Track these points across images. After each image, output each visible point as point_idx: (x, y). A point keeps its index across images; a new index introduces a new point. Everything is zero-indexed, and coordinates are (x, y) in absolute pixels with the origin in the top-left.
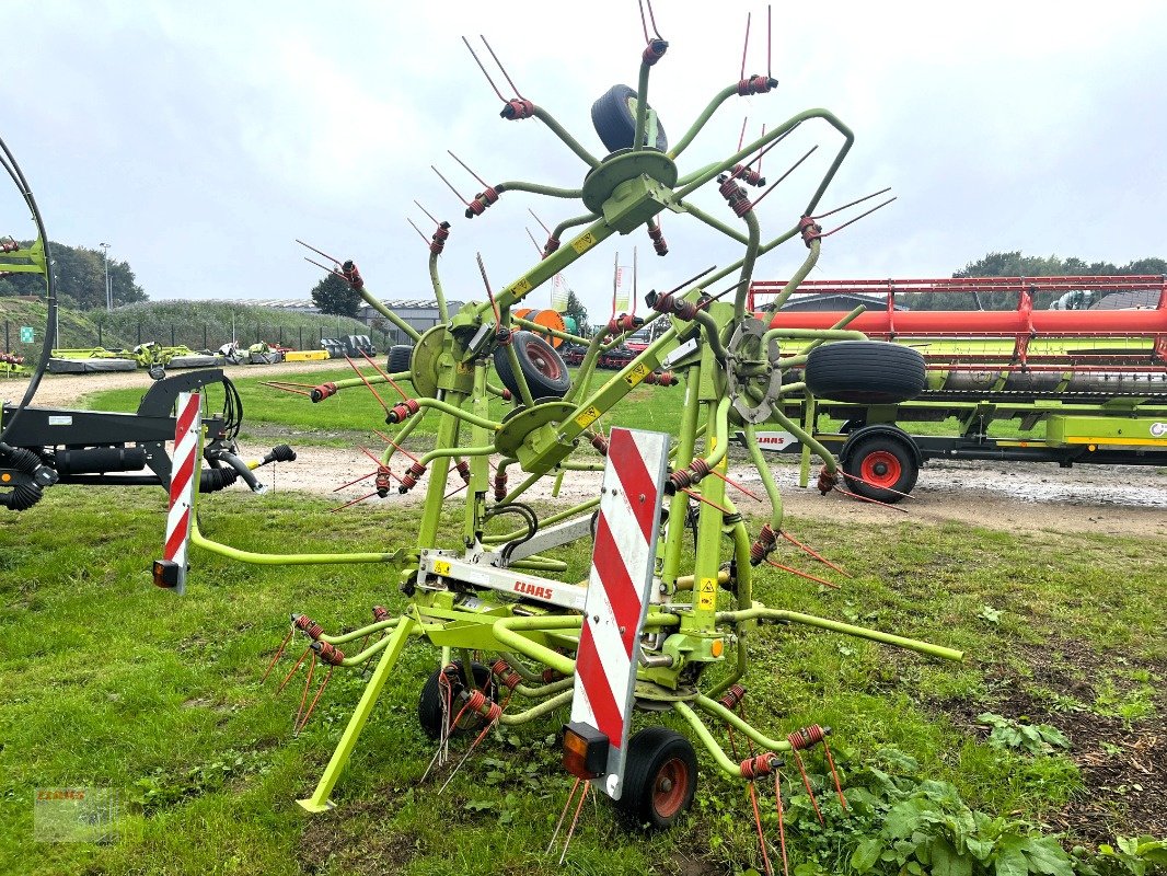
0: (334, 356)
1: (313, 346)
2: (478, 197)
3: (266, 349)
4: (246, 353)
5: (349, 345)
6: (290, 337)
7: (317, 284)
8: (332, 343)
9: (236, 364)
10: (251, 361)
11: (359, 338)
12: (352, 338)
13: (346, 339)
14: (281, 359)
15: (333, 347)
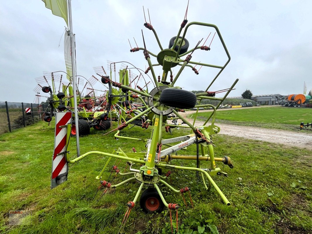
0: (243, 107)
1: (239, 105)
2: (135, 48)
3: (228, 106)
4: (224, 106)
5: (246, 105)
6: (234, 103)
7: (243, 93)
8: (242, 104)
9: (222, 108)
10: (225, 108)
11: (249, 103)
12: (247, 103)
13: (246, 103)
14: (231, 107)
15: (243, 105)
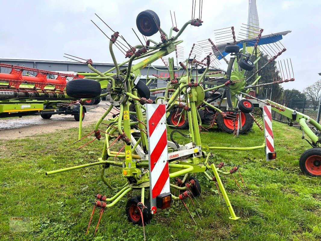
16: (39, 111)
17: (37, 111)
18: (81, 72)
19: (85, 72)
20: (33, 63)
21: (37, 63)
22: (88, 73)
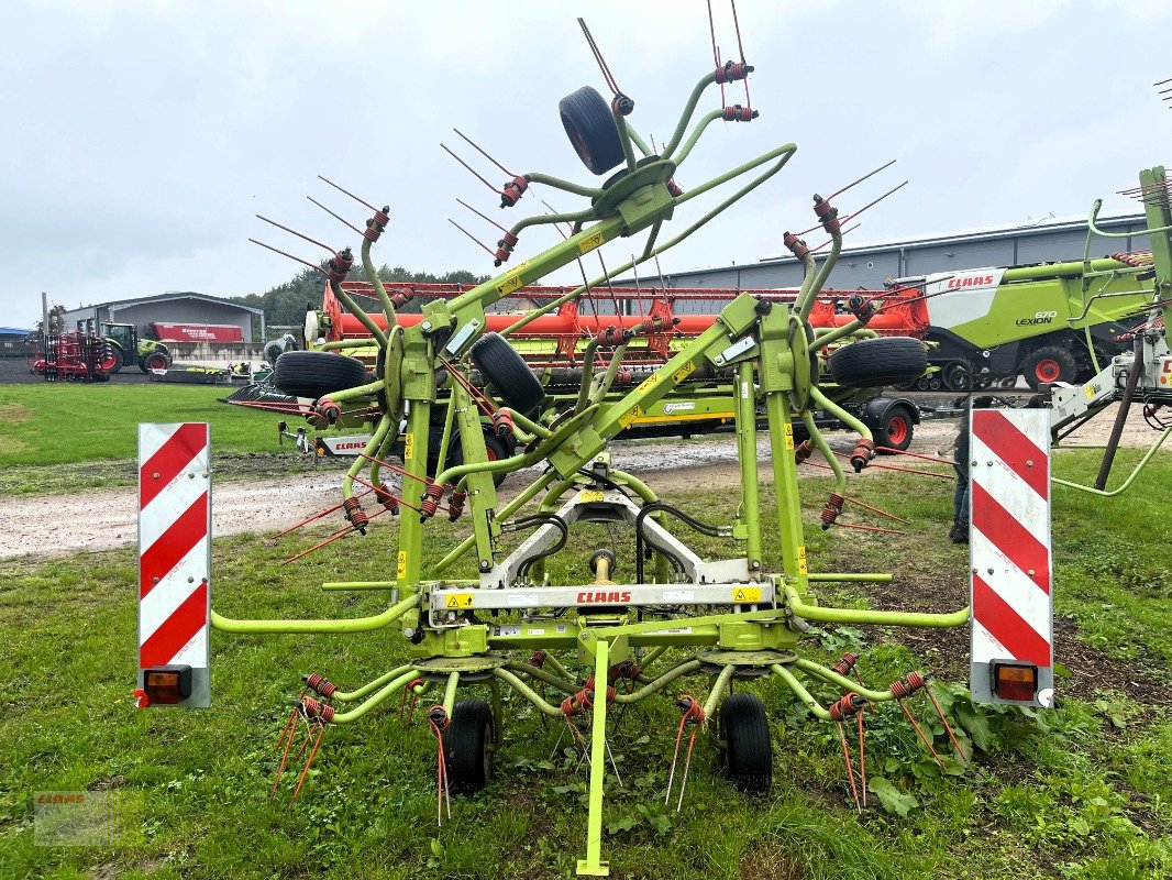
16: (723, 421)
17: (718, 421)
18: (1025, 266)
19: (1037, 265)
20: (897, 251)
21: (908, 250)
22: (1051, 263)
